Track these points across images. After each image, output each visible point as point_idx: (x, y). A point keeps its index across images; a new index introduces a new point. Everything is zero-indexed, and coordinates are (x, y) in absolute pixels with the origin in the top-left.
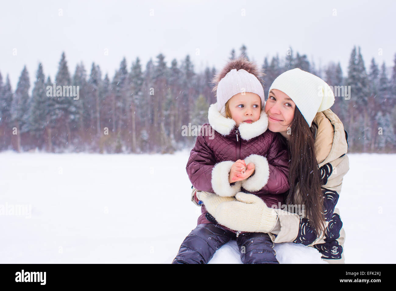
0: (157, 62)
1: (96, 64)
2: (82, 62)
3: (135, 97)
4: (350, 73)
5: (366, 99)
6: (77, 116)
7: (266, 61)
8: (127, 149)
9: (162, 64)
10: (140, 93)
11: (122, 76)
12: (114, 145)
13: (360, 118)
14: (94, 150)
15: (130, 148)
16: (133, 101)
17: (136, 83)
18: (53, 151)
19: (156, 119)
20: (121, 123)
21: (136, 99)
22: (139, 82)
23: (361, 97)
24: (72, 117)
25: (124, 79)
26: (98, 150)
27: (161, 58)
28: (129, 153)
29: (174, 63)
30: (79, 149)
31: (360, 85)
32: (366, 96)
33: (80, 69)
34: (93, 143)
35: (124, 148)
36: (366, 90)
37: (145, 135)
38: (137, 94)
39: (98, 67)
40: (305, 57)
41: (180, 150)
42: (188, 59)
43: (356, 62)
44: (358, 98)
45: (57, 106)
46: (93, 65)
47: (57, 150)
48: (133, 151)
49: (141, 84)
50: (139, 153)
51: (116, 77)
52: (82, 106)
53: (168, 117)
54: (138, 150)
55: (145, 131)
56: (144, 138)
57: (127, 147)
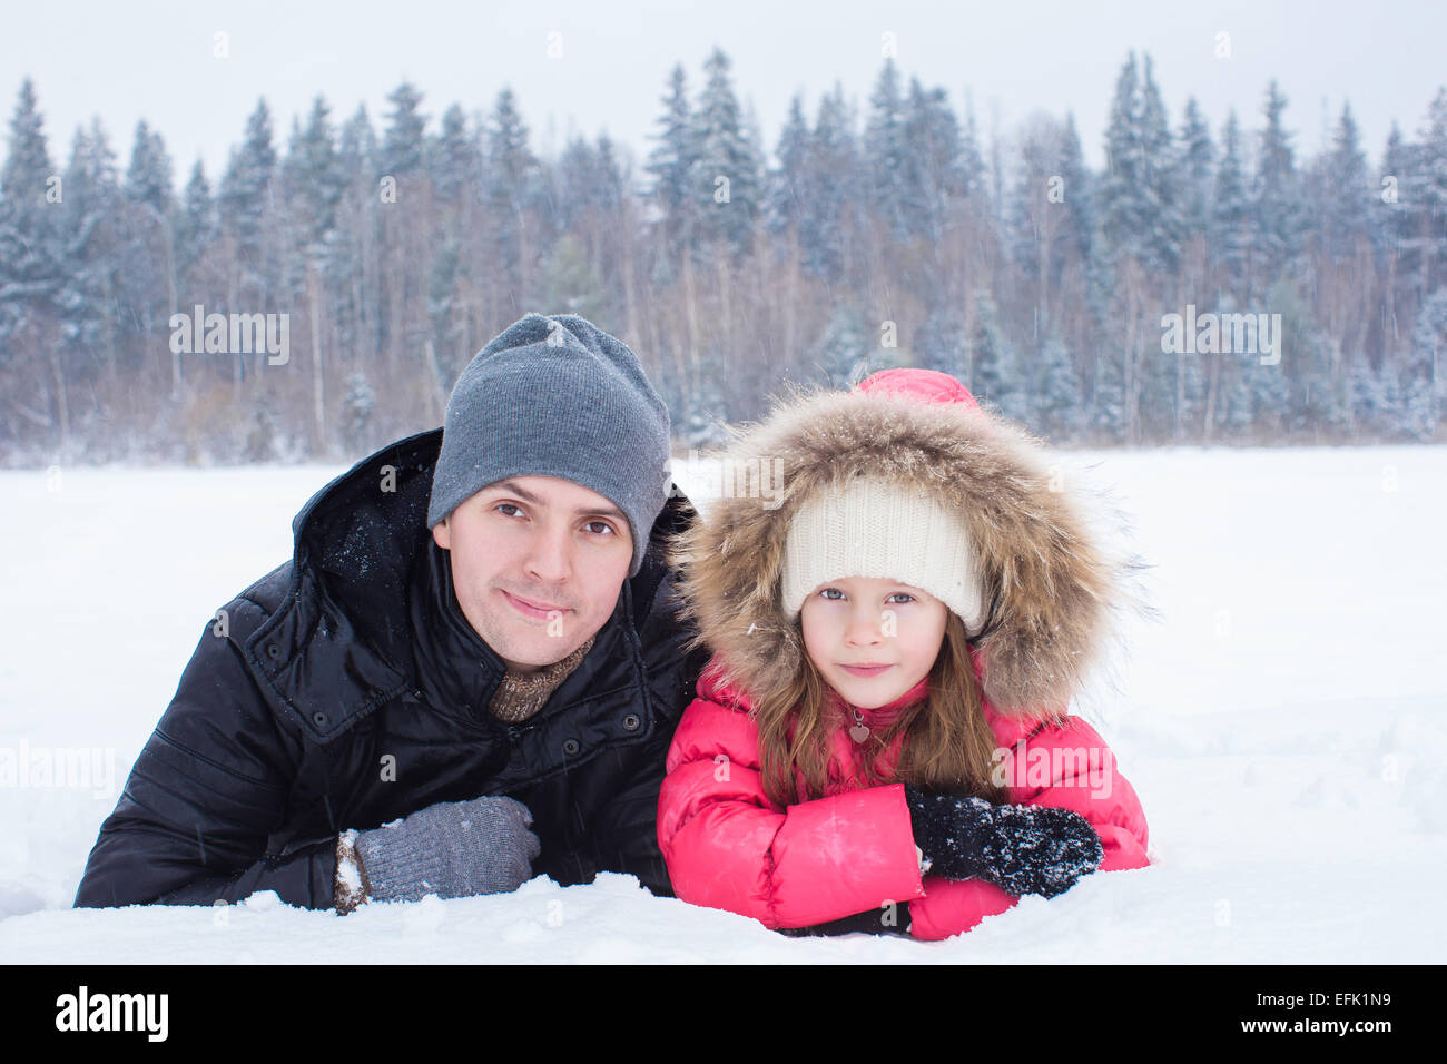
0: (387, 116)
1: (151, 131)
2: (97, 122)
3: (313, 248)
4: (1113, 152)
5: (1174, 246)
6: (91, 326)
7: (796, 112)
8: (291, 446)
9: (409, 124)
10: (330, 235)
11: (258, 172)
12: (242, 430)
14: (162, 451)
15: (301, 442)
16: (305, 266)
17: (314, 196)
19: (395, 329)
21: (317, 256)
22: (327, 192)
23: (1156, 241)
24: (71, 329)
25: (263, 183)
26: (179, 450)
27: (406, 99)
28: (300, 462)
29: (454, 123)
30: (101, 449)
31: (1152, 197)
32: (1174, 237)
33: (91, 146)
34: (159, 426)
35: (279, 443)
36: (1175, 214)
37: (362, 389)
38: (318, 235)
39: (157, 138)
40: (939, 95)
42: (506, 107)
43: (1138, 112)
44: (1145, 245)
45: (12, 288)
46: (142, 129)
48: (315, 453)
49: (335, 200)
51: (233, 175)
52: (107, 286)
53: (444, 322)
54: (336, 449)
55: (360, 377)
56: (360, 403)
57: (292, 438)
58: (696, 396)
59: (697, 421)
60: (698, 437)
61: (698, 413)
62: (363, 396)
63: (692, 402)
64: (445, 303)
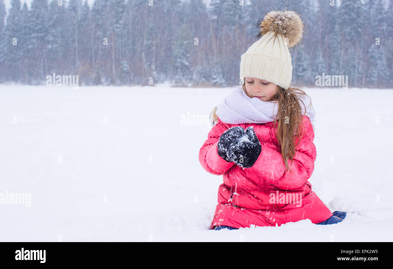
3: (115, 26)
5: (360, 30)
6: (55, 46)
8: (107, 80)
10: (121, 22)
11: (104, 3)
12: (93, 76)
13: (351, 50)
15: (109, 79)
16: (114, 30)
17: (117, 11)
18: (30, 83)
19: (137, 49)
20: (100, 52)
21: (117, 28)
22: (120, 10)
23: (354, 28)
24: (50, 47)
25: (104, 7)
28: (108, 85)
31: (353, 15)
32: (360, 27)
35: (103, 80)
36: (360, 21)
37: (126, 65)
38: (117, 22)
41: (162, 82)
44: (351, 29)
45: (34, 35)
47: (34, 81)
48: (112, 82)
49: (122, 12)
50: (119, 85)
51: (95, 4)
52: (60, 35)
53: (149, 47)
54: (118, 82)
55: (125, 62)
56: (125, 69)
57: (107, 78)
58: (215, 70)
59: (214, 77)
60: (214, 81)
61: (215, 74)
62: (126, 67)
63: (213, 71)
64: (150, 41)
